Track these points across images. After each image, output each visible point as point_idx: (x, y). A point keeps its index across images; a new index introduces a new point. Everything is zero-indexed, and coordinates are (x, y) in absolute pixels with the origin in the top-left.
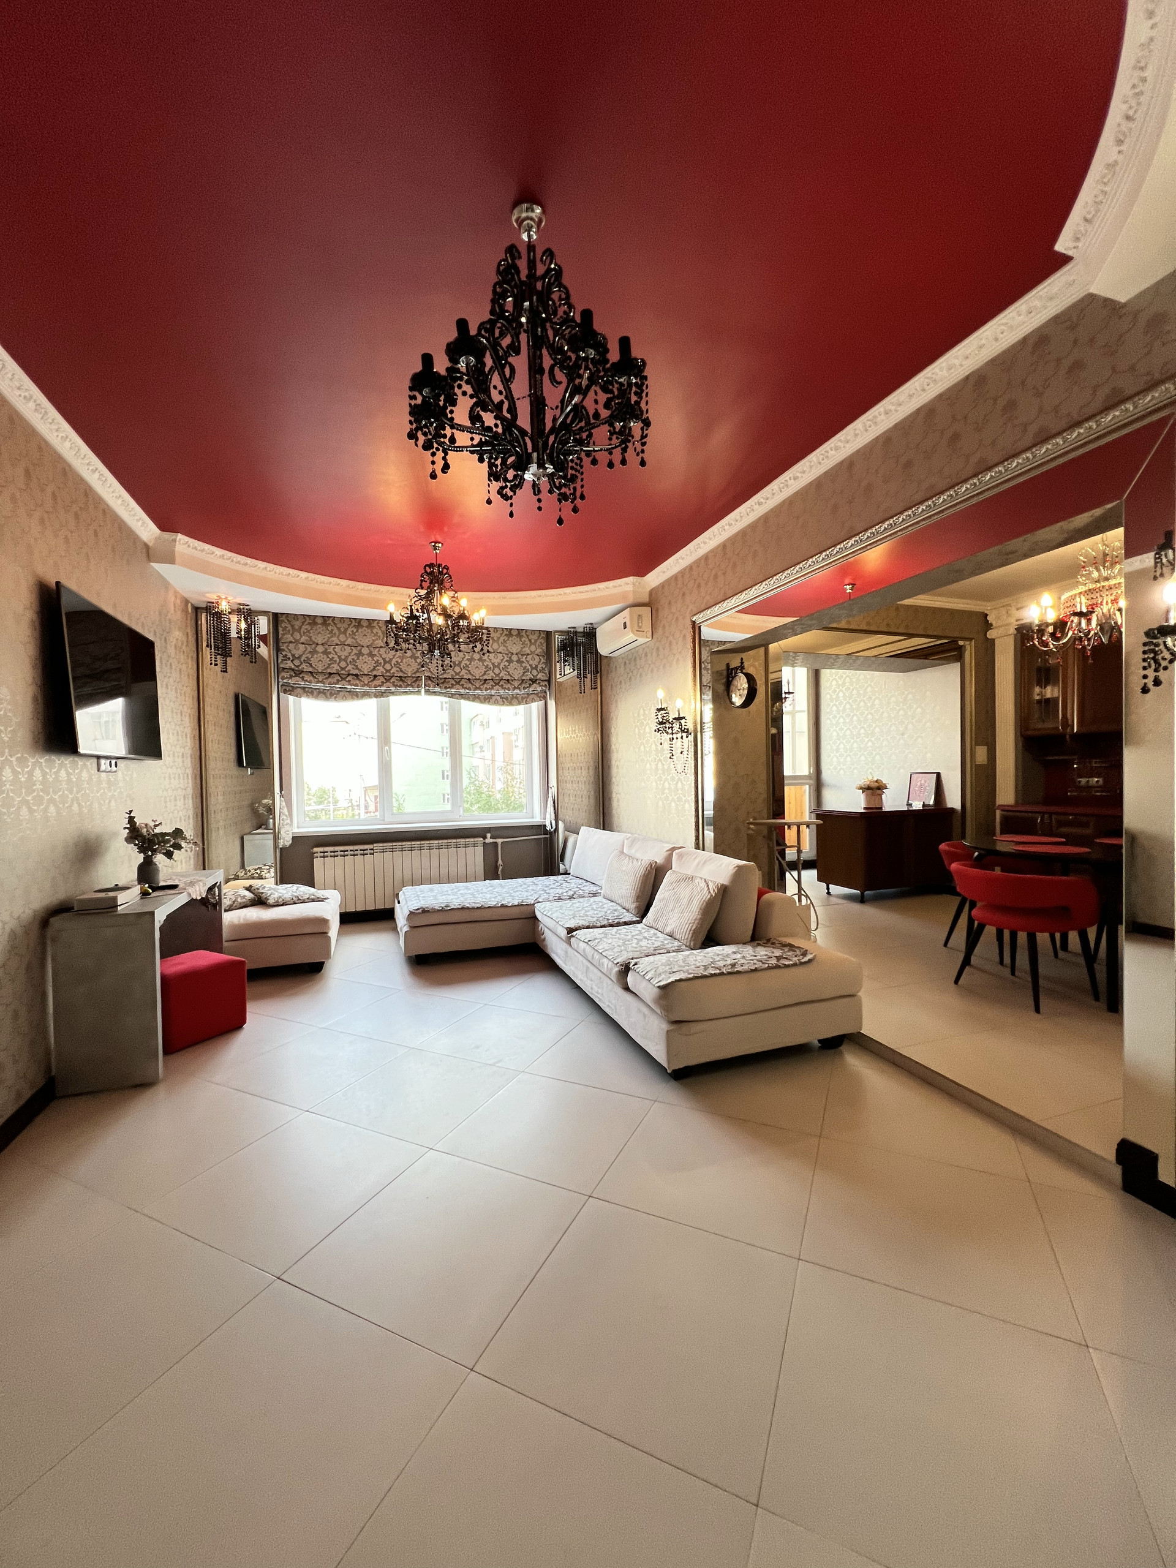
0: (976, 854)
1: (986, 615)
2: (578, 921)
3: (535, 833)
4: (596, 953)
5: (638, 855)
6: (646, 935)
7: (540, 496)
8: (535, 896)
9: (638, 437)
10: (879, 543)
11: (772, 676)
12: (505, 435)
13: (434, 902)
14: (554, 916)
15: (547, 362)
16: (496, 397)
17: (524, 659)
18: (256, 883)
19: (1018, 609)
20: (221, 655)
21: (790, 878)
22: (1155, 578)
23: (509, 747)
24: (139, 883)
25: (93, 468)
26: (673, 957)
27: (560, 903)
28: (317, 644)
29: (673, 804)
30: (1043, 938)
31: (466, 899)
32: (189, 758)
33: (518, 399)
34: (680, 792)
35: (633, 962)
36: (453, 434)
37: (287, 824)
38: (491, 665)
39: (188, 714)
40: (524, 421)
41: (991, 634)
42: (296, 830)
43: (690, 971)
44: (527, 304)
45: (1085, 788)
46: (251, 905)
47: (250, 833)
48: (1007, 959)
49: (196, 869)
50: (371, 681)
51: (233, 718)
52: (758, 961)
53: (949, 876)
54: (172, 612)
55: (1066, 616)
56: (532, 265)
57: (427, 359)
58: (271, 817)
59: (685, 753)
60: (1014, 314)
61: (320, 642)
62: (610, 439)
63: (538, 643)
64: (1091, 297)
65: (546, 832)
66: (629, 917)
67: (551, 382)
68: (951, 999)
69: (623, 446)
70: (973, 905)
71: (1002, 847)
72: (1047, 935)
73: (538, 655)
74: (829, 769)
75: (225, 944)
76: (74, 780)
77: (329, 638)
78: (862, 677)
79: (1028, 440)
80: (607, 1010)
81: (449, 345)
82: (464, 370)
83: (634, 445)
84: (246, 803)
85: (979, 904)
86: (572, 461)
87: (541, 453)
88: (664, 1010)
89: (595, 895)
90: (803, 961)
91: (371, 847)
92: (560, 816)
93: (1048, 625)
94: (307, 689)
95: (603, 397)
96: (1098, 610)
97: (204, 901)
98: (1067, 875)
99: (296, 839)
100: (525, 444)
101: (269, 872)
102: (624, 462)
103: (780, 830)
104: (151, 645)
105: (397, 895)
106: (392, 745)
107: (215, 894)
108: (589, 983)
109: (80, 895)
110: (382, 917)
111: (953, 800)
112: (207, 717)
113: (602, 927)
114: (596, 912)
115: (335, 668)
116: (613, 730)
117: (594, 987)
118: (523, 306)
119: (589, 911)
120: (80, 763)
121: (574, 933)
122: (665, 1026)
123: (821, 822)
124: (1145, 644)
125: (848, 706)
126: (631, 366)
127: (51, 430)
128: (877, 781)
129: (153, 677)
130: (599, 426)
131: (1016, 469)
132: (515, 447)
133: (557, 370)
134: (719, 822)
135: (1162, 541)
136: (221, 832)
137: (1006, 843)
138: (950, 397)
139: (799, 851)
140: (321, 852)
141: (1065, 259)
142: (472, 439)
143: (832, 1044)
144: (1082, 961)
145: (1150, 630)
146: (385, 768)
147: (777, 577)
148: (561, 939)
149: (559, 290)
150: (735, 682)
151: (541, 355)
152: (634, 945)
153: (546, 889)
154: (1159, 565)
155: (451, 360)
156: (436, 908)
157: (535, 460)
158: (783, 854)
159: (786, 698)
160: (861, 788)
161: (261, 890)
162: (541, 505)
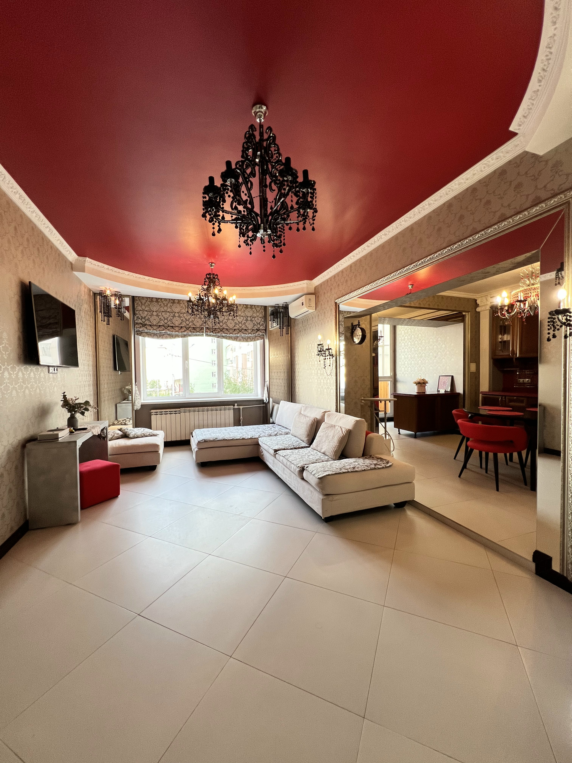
0: (470, 415)
1: (476, 300)
2: (279, 446)
3: (258, 403)
4: (288, 462)
5: (308, 415)
6: (312, 453)
7: (265, 245)
8: (259, 434)
9: (311, 216)
10: (425, 267)
11: (373, 328)
12: (248, 216)
13: (210, 436)
14: (268, 444)
15: (268, 180)
16: (244, 198)
17: (253, 319)
18: (124, 427)
19: (491, 298)
20: (107, 316)
21: (381, 426)
22: (556, 285)
23: (245, 361)
24: (68, 427)
25: (47, 226)
26: (325, 464)
27: (270, 438)
28: (153, 311)
29: (325, 390)
30: (501, 456)
31: (225, 435)
32: (91, 366)
33: (254, 197)
34: (329, 384)
35: (306, 466)
36: (223, 215)
37: (138, 398)
38: (237, 322)
39: (90, 345)
40: (257, 209)
41: (478, 309)
42: (143, 401)
43: (333, 471)
44: (259, 153)
45: (522, 383)
46: (121, 438)
47: (120, 403)
48: (484, 466)
49: (94, 420)
50: (180, 329)
51: (112, 347)
52: (365, 466)
53: (456, 425)
54: (83, 295)
55: (514, 302)
56: (261, 134)
57: (211, 179)
58: (130, 395)
59: (331, 365)
60: (490, 159)
61: (155, 310)
62: (298, 217)
63: (260, 311)
64: (526, 153)
65: (264, 403)
66: (304, 444)
67: (270, 190)
68: (457, 484)
69: (304, 221)
70: (468, 440)
71: (482, 412)
72: (503, 454)
73: (260, 317)
74: (400, 373)
75: (109, 457)
76: (37, 377)
77: (159, 308)
78: (416, 329)
79: (496, 220)
80: (293, 489)
81: (222, 173)
82: (229, 185)
83: (309, 220)
84: (118, 388)
85: (471, 439)
86: (280, 228)
87: (265, 224)
88: (321, 489)
89: (287, 434)
90: (387, 466)
91: (179, 410)
92: (271, 395)
93: (505, 306)
94: (148, 333)
95: (295, 199)
96: (529, 299)
97: (99, 436)
98: (513, 426)
99: (143, 406)
100: (258, 220)
101: (129, 422)
102: (304, 229)
103: (377, 403)
104: (73, 311)
105: (192, 433)
106: (189, 360)
107: (104, 432)
108: (284, 476)
109: (41, 433)
110: (184, 444)
111: (459, 389)
112: (100, 346)
113: (291, 449)
114: (288, 442)
115: (162, 323)
116: (296, 354)
117: (287, 478)
118: (257, 154)
119: (284, 442)
120: (40, 369)
121: (278, 452)
122: (321, 497)
123: (396, 399)
124: (549, 318)
125: (409, 343)
126: (309, 184)
127: (27, 207)
128: (423, 380)
129: (74, 326)
130: (293, 212)
131: (490, 233)
132: (252, 221)
133: (273, 184)
134: (347, 398)
135: (559, 267)
136: (106, 402)
137: (484, 410)
138: (459, 198)
139: (385, 413)
140: (155, 412)
141: (514, 134)
142: (232, 217)
143: (400, 506)
144: (519, 466)
145: (551, 311)
146: (186, 371)
147: (376, 282)
148: (271, 455)
149: (274, 147)
150: (355, 332)
151: (266, 179)
152: (306, 458)
153: (264, 431)
154: (558, 278)
155: (223, 181)
156: (211, 439)
157: (262, 228)
158: (377, 414)
159: (380, 339)
160: (415, 383)
161: (126, 431)
162: (265, 249)
